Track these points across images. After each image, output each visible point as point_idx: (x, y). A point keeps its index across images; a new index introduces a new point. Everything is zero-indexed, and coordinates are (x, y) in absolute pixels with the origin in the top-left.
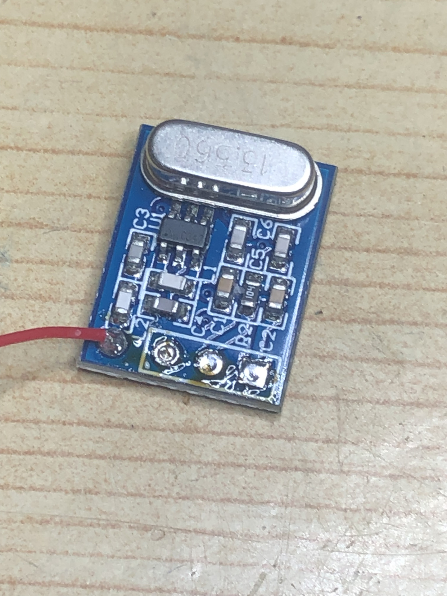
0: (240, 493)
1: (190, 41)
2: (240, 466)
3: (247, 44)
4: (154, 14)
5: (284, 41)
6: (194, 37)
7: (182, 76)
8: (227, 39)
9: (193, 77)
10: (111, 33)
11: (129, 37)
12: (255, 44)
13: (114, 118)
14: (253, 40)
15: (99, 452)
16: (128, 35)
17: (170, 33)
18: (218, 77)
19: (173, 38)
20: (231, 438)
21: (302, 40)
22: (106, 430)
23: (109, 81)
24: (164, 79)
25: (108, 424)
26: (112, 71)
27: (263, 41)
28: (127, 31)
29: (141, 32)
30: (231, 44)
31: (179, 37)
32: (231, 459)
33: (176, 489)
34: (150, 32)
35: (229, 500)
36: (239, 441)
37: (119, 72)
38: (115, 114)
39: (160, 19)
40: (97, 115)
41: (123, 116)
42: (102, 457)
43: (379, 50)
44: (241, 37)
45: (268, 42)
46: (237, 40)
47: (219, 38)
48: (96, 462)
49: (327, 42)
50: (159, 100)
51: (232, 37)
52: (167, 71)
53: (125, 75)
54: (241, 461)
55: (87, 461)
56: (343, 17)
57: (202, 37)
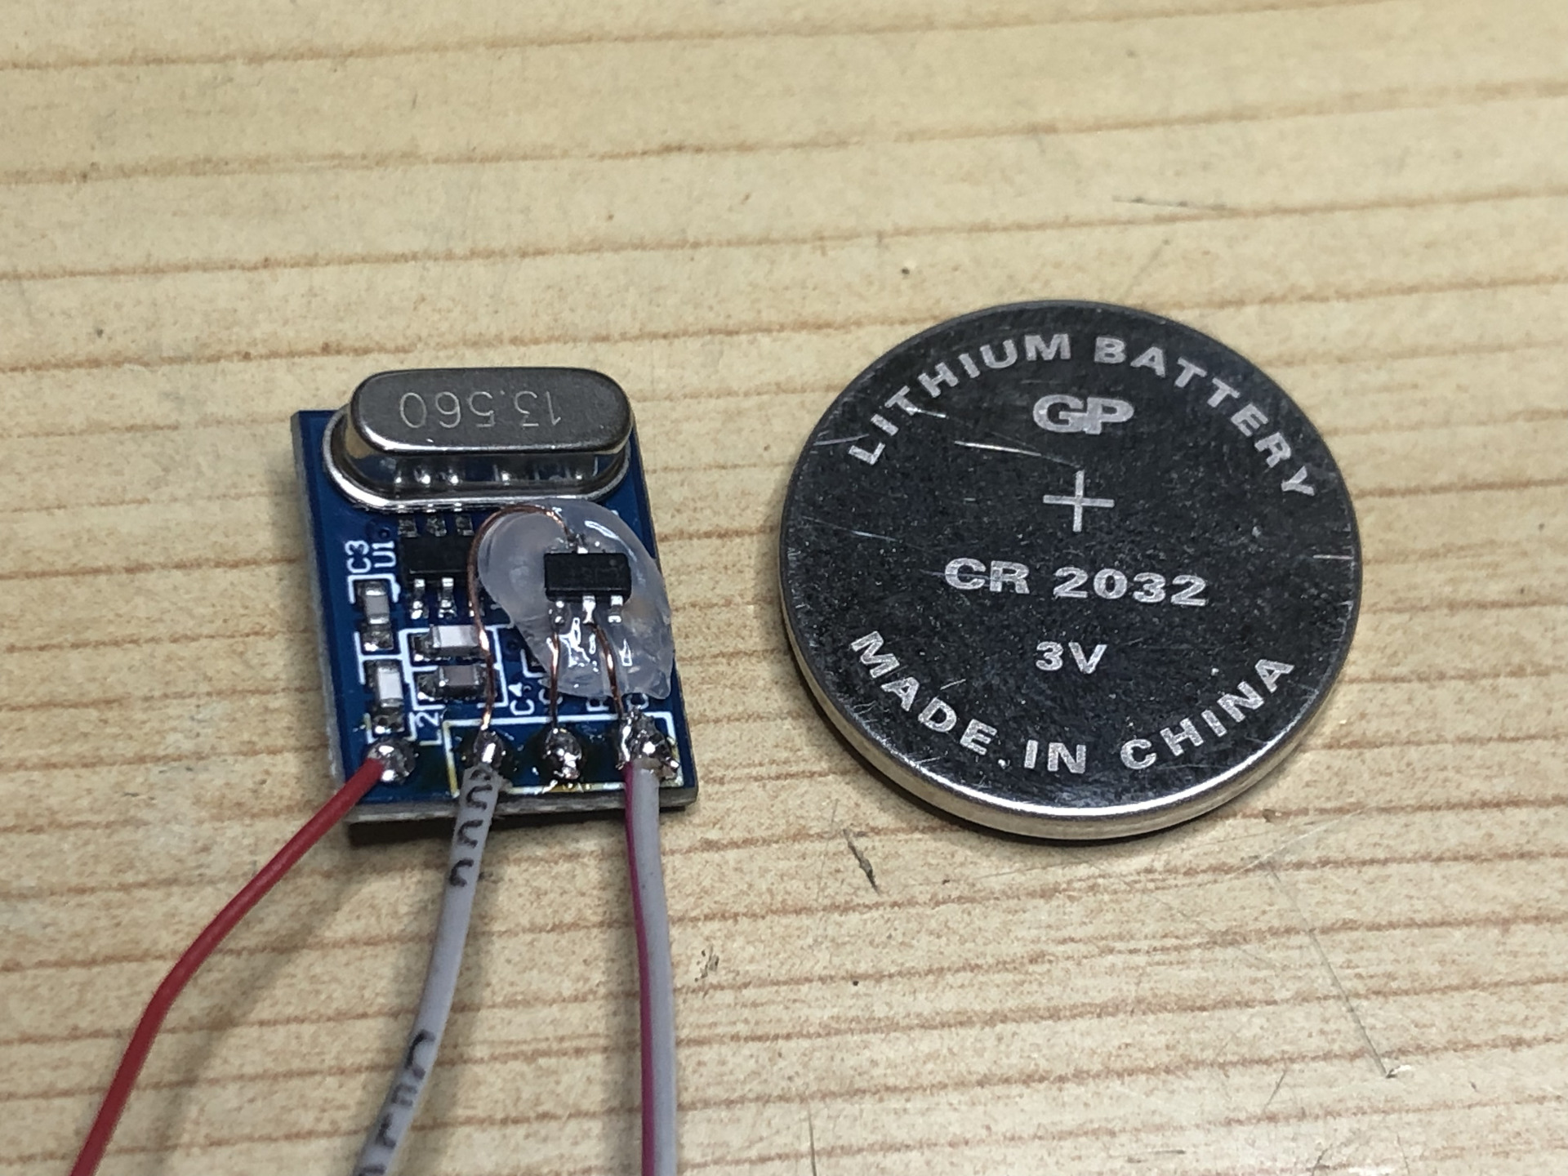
0: (318, 1120)
1: (166, 368)
2: (313, 1073)
3: (264, 363)
4: (100, 333)
5: (326, 349)
6: (171, 361)
7: (157, 428)
8: (229, 358)
9: (175, 427)
10: (29, 372)
11: (61, 374)
12: (278, 361)
13: (44, 513)
14: (273, 354)
15: (62, 1085)
16: (56, 372)
17: (129, 360)
18: (219, 422)
19: (137, 368)
20: (294, 1027)
21: (357, 345)
22: (74, 1046)
23: (30, 453)
24: (128, 435)
25: (75, 1035)
26: (36, 435)
27: (292, 354)
28: (56, 366)
29: (80, 365)
30: (237, 366)
31: (146, 365)
32: (296, 1064)
33: (204, 1130)
34: (95, 363)
35: (298, 1136)
36: (307, 1030)
37: (48, 434)
38: (45, 504)
39: (110, 339)
40: (15, 510)
41: (59, 507)
42: (66, 1093)
43: (489, 345)
44: (253, 352)
45: (300, 354)
46: (247, 357)
47: (215, 359)
48: (58, 1102)
49: (401, 341)
50: (119, 473)
51: (238, 353)
52: (132, 422)
53: (58, 439)
54: (314, 1064)
55: (42, 1103)
56: (423, 300)
57: (185, 359)
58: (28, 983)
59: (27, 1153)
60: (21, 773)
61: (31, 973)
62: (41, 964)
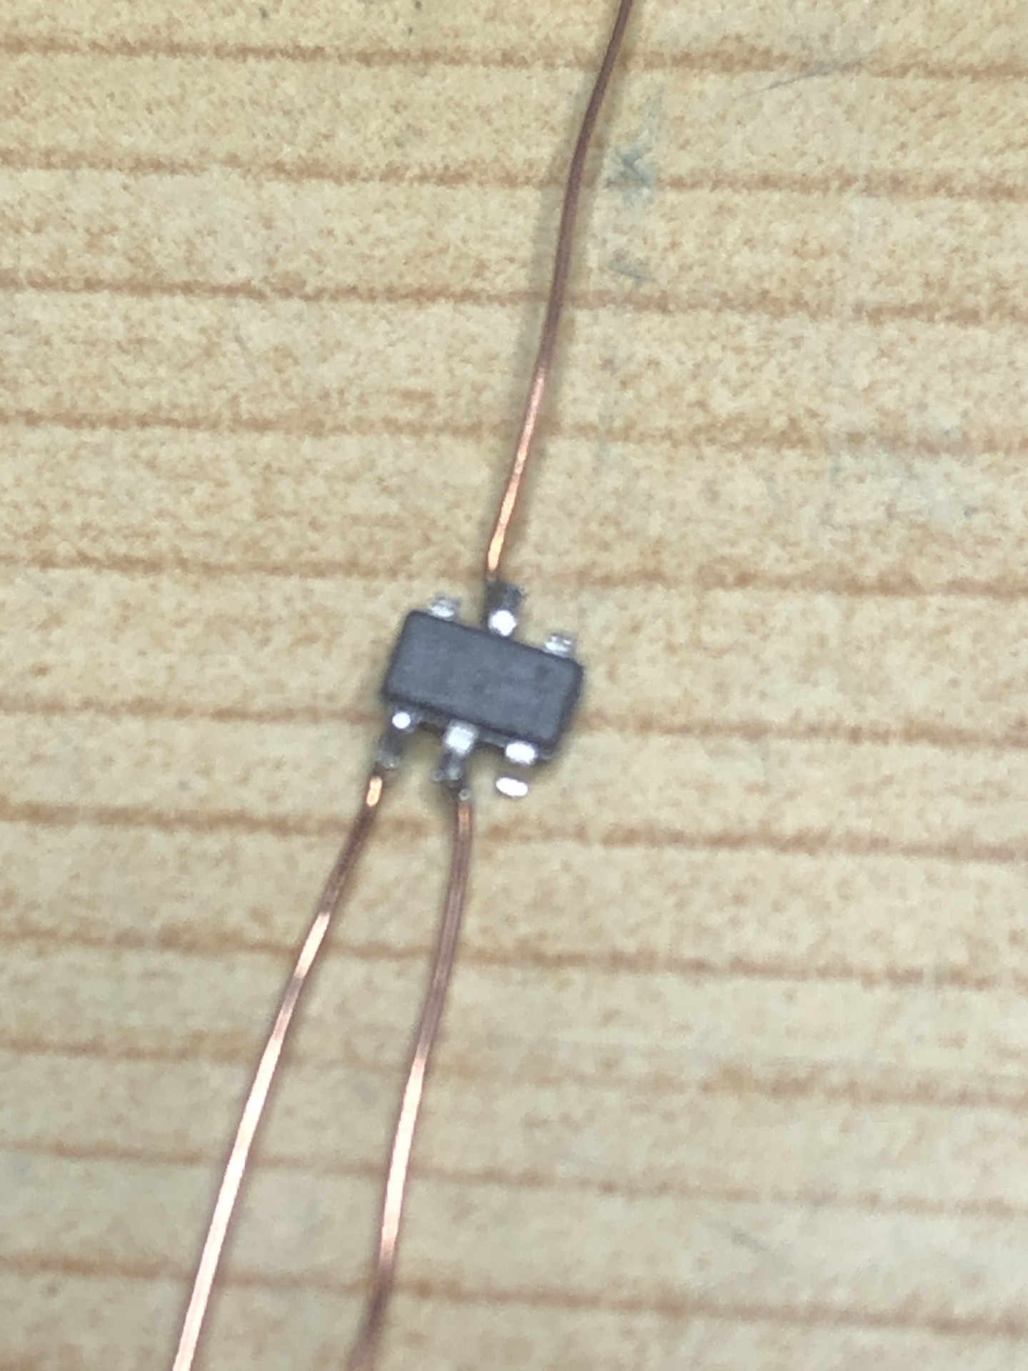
58: (930, 621)
59: (903, 964)
60: (941, 201)
61: (935, 601)
62: (959, 586)
